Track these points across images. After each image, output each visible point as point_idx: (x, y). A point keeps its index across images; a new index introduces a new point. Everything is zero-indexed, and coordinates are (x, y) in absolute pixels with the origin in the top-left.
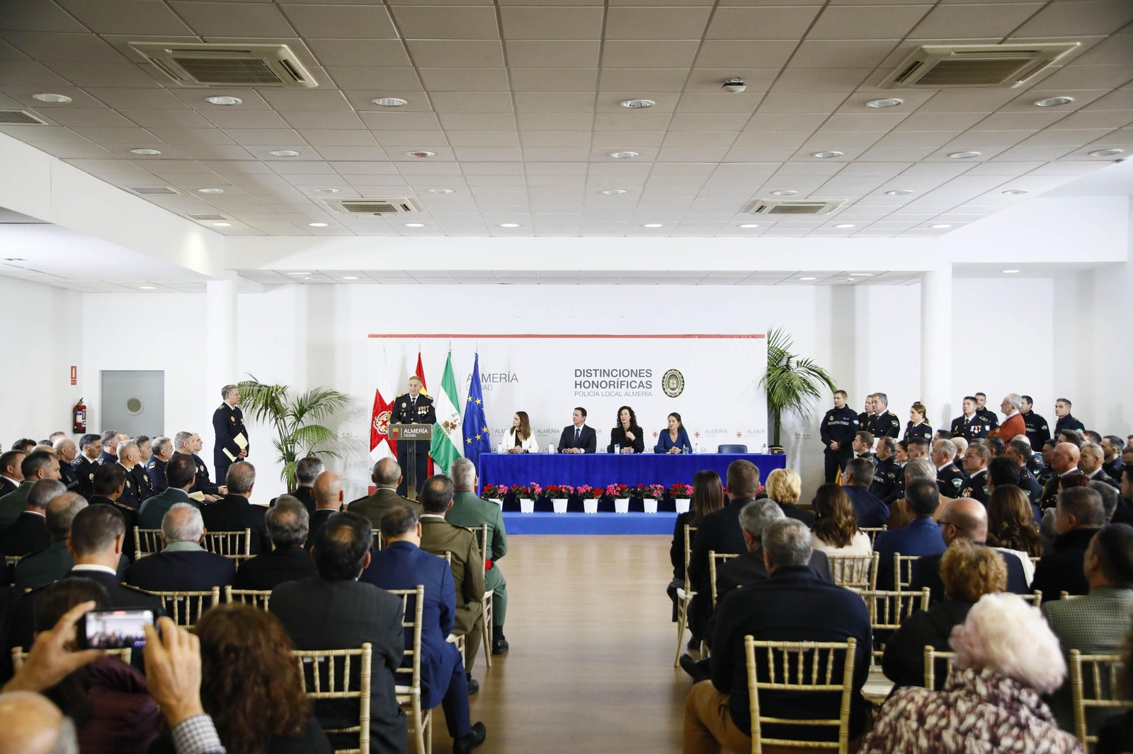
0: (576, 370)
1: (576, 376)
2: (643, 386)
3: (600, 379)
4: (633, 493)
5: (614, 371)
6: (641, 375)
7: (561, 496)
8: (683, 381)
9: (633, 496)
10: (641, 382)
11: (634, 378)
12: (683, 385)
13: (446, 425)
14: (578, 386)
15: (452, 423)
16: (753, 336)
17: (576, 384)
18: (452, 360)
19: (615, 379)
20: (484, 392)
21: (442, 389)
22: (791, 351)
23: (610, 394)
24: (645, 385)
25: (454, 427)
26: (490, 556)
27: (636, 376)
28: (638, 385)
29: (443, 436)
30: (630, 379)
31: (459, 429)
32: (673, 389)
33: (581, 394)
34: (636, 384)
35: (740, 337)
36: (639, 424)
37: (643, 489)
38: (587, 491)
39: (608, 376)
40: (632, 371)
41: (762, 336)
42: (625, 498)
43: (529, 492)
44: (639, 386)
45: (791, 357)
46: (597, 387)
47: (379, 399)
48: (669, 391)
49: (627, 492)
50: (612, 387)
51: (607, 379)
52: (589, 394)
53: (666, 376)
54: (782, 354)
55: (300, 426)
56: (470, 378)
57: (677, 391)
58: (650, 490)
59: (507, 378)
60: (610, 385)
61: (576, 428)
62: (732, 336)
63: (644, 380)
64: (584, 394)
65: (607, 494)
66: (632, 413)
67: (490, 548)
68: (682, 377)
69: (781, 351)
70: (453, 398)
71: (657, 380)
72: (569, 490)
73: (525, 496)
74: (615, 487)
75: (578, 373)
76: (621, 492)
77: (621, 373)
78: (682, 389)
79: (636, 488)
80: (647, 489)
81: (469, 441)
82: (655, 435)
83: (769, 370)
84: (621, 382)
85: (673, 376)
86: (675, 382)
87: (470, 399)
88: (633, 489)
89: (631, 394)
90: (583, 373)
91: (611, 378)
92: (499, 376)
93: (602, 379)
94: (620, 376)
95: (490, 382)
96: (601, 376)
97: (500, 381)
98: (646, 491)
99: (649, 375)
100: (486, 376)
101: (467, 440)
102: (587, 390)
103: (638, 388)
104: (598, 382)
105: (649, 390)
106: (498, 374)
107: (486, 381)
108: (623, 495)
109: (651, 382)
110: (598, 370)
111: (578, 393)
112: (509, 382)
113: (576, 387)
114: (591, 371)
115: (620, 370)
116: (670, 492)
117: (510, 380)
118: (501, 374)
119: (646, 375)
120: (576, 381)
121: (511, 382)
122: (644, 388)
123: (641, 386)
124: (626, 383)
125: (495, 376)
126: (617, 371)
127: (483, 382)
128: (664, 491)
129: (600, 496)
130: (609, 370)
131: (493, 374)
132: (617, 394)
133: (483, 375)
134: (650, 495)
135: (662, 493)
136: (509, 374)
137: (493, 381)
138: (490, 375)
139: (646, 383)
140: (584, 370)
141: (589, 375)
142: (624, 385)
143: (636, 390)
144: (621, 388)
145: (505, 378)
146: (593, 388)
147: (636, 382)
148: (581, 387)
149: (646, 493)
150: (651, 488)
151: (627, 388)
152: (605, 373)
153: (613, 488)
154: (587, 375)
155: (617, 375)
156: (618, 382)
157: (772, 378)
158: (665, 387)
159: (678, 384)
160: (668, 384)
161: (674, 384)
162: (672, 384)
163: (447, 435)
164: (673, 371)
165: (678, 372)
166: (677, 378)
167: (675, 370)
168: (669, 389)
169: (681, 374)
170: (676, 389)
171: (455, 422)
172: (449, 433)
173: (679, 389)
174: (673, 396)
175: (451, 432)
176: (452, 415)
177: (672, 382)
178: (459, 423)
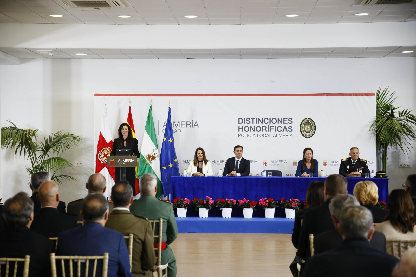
0: (239, 119)
1: (239, 123)
2: (286, 130)
3: (256, 125)
4: (278, 204)
5: (266, 120)
6: (285, 122)
7: (227, 206)
8: (315, 127)
9: (278, 206)
10: (285, 127)
11: (280, 124)
12: (315, 129)
13: (149, 157)
14: (241, 130)
15: (152, 156)
16: (366, 94)
17: (239, 129)
18: (153, 112)
19: (267, 125)
20: (175, 134)
21: (145, 132)
22: (394, 105)
23: (263, 135)
24: (288, 129)
25: (154, 158)
26: (166, 240)
27: (281, 123)
28: (282, 129)
29: (147, 165)
30: (277, 125)
31: (158, 160)
32: (308, 132)
33: (243, 135)
35: (356, 95)
37: (284, 201)
38: (245, 203)
39: (262, 123)
40: (279, 119)
41: (373, 94)
42: (272, 208)
43: (205, 203)
44: (284, 130)
45: (394, 109)
46: (254, 131)
47: (102, 138)
48: (305, 133)
49: (273, 204)
50: (264, 130)
51: (261, 125)
52: (248, 135)
53: (303, 123)
54: (388, 106)
55: (46, 158)
56: (165, 124)
57: (311, 133)
58: (290, 203)
59: (191, 125)
60: (263, 129)
61: (236, 159)
62: (350, 95)
63: (287, 126)
64: (245, 136)
65: (260, 205)
67: (165, 234)
68: (314, 124)
70: (154, 138)
72: (233, 202)
73: (202, 206)
75: (241, 121)
76: (269, 203)
77: (271, 121)
78: (314, 132)
79: (280, 201)
80: (287, 201)
81: (164, 168)
82: (295, 164)
83: (378, 118)
84: (271, 127)
85: (308, 123)
86: (309, 127)
87: (165, 139)
88: (277, 202)
89: (278, 136)
90: (244, 121)
91: (264, 125)
92: (185, 123)
93: (258, 125)
94: (270, 123)
95: (179, 127)
96: (256, 123)
97: (186, 127)
98: (287, 203)
99: (290, 122)
100: (177, 123)
101: (163, 168)
102: (246, 133)
103: (283, 131)
104: (254, 127)
105: (291, 133)
106: (185, 122)
107: (177, 127)
108: (271, 206)
109: (292, 127)
110: (255, 119)
111: (239, 135)
112: (192, 127)
113: (239, 131)
114: (250, 119)
115: (270, 119)
116: (304, 204)
117: (193, 126)
118: (187, 122)
119: (289, 122)
120: (239, 127)
121: (194, 127)
122: (287, 131)
123: (285, 130)
124: (274, 128)
125: (182, 123)
126: (268, 119)
127: (174, 127)
128: (300, 203)
129: (254, 207)
130: (262, 119)
131: (181, 122)
132: (268, 135)
133: (174, 122)
134: (290, 206)
135: (299, 204)
136: (192, 122)
137: (181, 127)
138: (179, 122)
139: (289, 128)
140: (245, 119)
141: (248, 122)
142: (273, 129)
143: (282, 133)
144: (271, 131)
145: (189, 124)
146: (251, 131)
147: (281, 127)
148: (242, 131)
149: (287, 205)
150: (291, 201)
151: (275, 131)
152: (259, 121)
153: (264, 201)
154: (247, 122)
155: (268, 122)
156: (268, 127)
157: (379, 124)
158: (302, 130)
159: (311, 129)
160: (304, 129)
161: (309, 128)
162: (307, 128)
163: (149, 164)
164: (308, 119)
165: (311, 120)
166: (311, 124)
167: (309, 119)
168: (305, 132)
169: (314, 122)
170: (309, 132)
171: (155, 155)
172: (151, 163)
173: (312, 132)
174: (308, 137)
175: (152, 162)
176: (153, 150)
177: (307, 127)
178: (157, 156)
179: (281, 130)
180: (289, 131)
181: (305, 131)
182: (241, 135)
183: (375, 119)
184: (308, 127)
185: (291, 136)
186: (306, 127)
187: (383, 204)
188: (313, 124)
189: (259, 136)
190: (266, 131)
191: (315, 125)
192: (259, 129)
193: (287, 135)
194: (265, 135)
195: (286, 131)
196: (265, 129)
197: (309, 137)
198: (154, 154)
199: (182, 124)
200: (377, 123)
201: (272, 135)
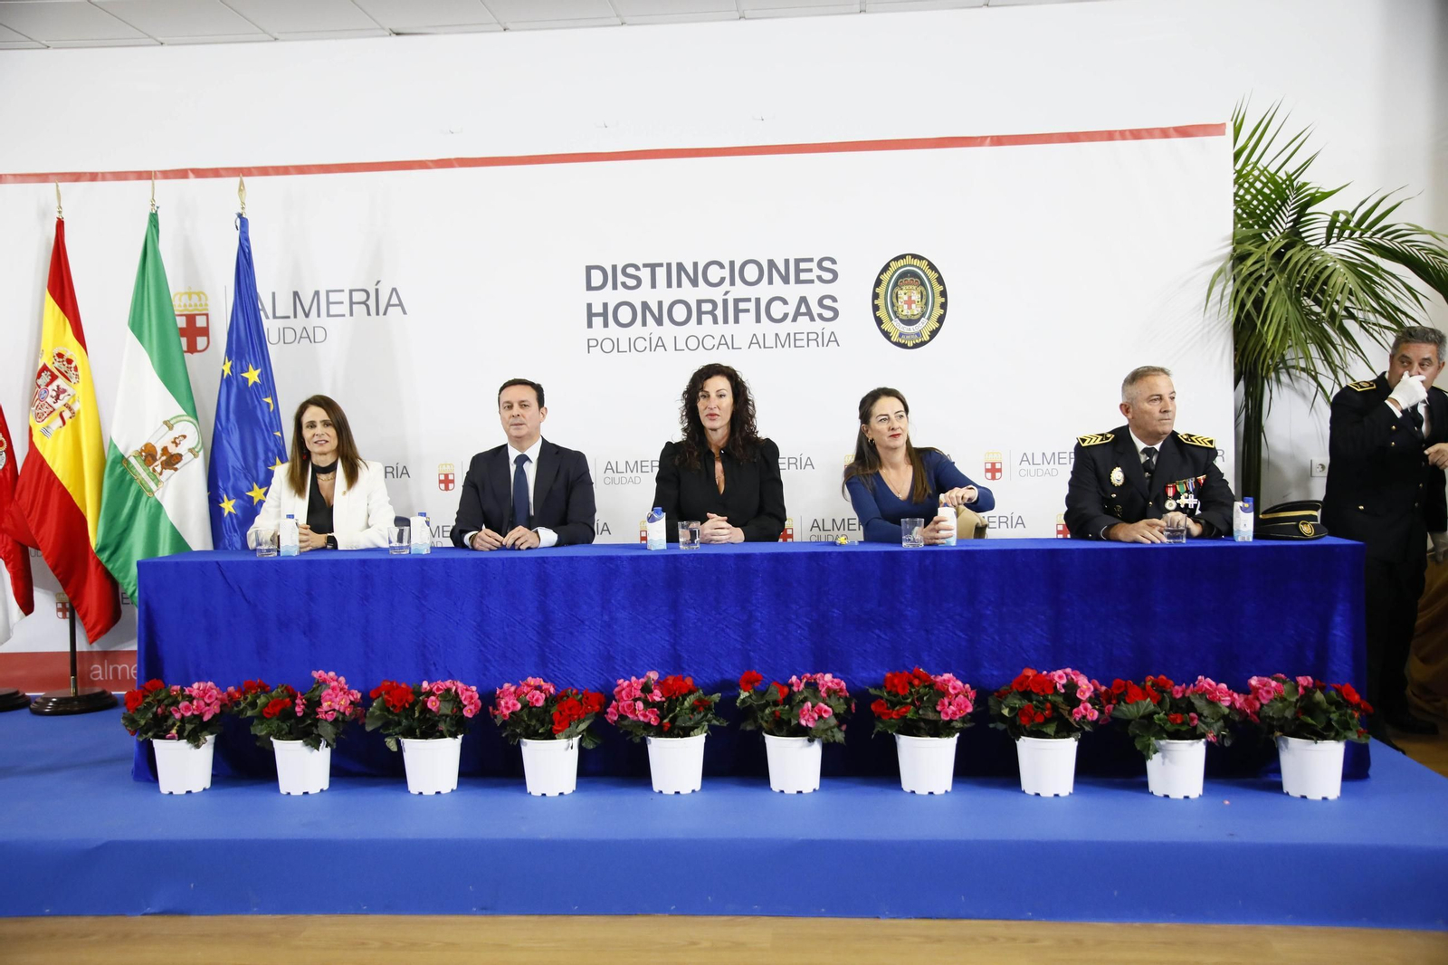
0: (589, 269)
1: (589, 287)
2: (809, 313)
3: (668, 296)
4: (720, 710)
5: (713, 270)
6: (803, 276)
7: (429, 729)
8: (944, 294)
9: (720, 725)
10: (803, 300)
11: (778, 288)
12: (944, 306)
13: (148, 455)
14: (598, 321)
15: (165, 450)
16: (1184, 132)
17: (590, 315)
22: (1314, 179)
23: (701, 343)
24: (816, 310)
25: (172, 461)
27: (786, 280)
28: (791, 309)
29: (140, 493)
30: (764, 291)
31: (194, 472)
32: (909, 322)
33: (608, 346)
34: (785, 309)
36: (764, 427)
39: (694, 283)
40: (771, 264)
41: (1216, 130)
42: (686, 732)
44: (797, 314)
45: (1314, 200)
46: (659, 322)
48: (895, 327)
49: (693, 709)
50: (707, 319)
51: (690, 293)
52: (632, 345)
53: (885, 277)
54: (1284, 190)
57: (925, 326)
58: (787, 703)
59: (372, 303)
60: (700, 313)
63: (813, 292)
64: (616, 345)
65: (612, 716)
66: (739, 389)
68: (940, 280)
69: (1275, 183)
70: (172, 365)
71: (854, 293)
72: (455, 700)
74: (646, 689)
75: (597, 278)
77: (736, 272)
78: (941, 320)
79: (731, 694)
81: (228, 506)
83: (1238, 241)
84: (737, 301)
85: (909, 277)
86: (916, 297)
87: (227, 371)
88: (716, 697)
89: (770, 341)
90: (612, 277)
91: (704, 291)
92: (345, 297)
93: (675, 293)
94: (732, 283)
95: (319, 316)
96: (669, 285)
97: (351, 314)
98: (776, 703)
99: (828, 276)
100: (307, 299)
101: (222, 505)
102: (624, 334)
103: (794, 320)
104: (660, 304)
105: (829, 326)
106: (343, 291)
107: (307, 315)
108: (679, 723)
109: (834, 300)
110: (661, 265)
111: (593, 343)
112: (378, 314)
113: (590, 325)
114: (637, 268)
115: (732, 264)
116: (873, 707)
117: (382, 310)
118: (351, 291)
119: (819, 278)
120: (589, 306)
121: (385, 314)
122: (812, 319)
123: (804, 314)
124: (751, 306)
125: (333, 297)
126: (722, 266)
127: (295, 316)
128: (847, 701)
129: (583, 726)
130: (695, 264)
131: (328, 292)
132: (723, 342)
133: (296, 294)
134: (790, 721)
135: (841, 709)
136: (377, 290)
137: (329, 315)
138: (317, 293)
139: (820, 303)
140: (614, 268)
141: (632, 282)
142: (747, 311)
143: (788, 326)
144: (737, 321)
145: (364, 303)
146: (644, 324)
147: (785, 302)
148: (606, 325)
149: (773, 713)
150: (795, 689)
151: (758, 320)
152: (683, 276)
153: (638, 693)
154: (624, 284)
155: (723, 280)
156: (725, 301)
157: (1252, 269)
158: (882, 313)
159: (926, 304)
160: (893, 305)
161: (914, 302)
162: (906, 302)
163: (151, 491)
164: (909, 260)
165: (924, 264)
166: (923, 284)
167: (914, 256)
168: (896, 322)
169: (937, 271)
170: (918, 320)
171: (177, 445)
172: (158, 482)
173: (929, 319)
174: (910, 344)
175: (162, 478)
176: (166, 423)
177: (906, 298)
178: (191, 450)
179: (786, 316)
180: (820, 316)
181: (898, 317)
182: (600, 344)
183: (1230, 248)
184: (910, 297)
185: (834, 339)
186: (903, 297)
187: (1349, 704)
188: (935, 283)
189: (681, 345)
190: (715, 321)
191: (941, 288)
192: (680, 311)
193: (814, 336)
194: (709, 343)
195: (807, 318)
196: (712, 313)
197: (916, 346)
198: (174, 442)
199: (331, 300)
200: (1241, 267)
201: (742, 338)
